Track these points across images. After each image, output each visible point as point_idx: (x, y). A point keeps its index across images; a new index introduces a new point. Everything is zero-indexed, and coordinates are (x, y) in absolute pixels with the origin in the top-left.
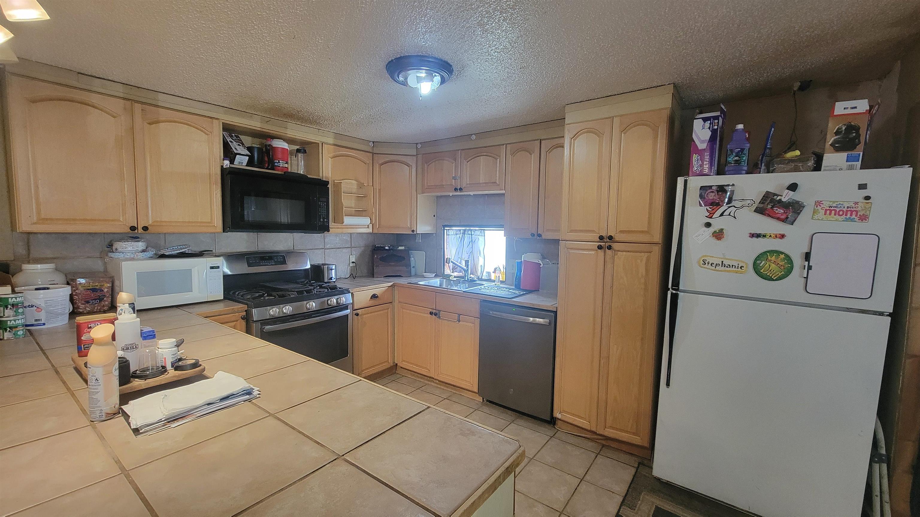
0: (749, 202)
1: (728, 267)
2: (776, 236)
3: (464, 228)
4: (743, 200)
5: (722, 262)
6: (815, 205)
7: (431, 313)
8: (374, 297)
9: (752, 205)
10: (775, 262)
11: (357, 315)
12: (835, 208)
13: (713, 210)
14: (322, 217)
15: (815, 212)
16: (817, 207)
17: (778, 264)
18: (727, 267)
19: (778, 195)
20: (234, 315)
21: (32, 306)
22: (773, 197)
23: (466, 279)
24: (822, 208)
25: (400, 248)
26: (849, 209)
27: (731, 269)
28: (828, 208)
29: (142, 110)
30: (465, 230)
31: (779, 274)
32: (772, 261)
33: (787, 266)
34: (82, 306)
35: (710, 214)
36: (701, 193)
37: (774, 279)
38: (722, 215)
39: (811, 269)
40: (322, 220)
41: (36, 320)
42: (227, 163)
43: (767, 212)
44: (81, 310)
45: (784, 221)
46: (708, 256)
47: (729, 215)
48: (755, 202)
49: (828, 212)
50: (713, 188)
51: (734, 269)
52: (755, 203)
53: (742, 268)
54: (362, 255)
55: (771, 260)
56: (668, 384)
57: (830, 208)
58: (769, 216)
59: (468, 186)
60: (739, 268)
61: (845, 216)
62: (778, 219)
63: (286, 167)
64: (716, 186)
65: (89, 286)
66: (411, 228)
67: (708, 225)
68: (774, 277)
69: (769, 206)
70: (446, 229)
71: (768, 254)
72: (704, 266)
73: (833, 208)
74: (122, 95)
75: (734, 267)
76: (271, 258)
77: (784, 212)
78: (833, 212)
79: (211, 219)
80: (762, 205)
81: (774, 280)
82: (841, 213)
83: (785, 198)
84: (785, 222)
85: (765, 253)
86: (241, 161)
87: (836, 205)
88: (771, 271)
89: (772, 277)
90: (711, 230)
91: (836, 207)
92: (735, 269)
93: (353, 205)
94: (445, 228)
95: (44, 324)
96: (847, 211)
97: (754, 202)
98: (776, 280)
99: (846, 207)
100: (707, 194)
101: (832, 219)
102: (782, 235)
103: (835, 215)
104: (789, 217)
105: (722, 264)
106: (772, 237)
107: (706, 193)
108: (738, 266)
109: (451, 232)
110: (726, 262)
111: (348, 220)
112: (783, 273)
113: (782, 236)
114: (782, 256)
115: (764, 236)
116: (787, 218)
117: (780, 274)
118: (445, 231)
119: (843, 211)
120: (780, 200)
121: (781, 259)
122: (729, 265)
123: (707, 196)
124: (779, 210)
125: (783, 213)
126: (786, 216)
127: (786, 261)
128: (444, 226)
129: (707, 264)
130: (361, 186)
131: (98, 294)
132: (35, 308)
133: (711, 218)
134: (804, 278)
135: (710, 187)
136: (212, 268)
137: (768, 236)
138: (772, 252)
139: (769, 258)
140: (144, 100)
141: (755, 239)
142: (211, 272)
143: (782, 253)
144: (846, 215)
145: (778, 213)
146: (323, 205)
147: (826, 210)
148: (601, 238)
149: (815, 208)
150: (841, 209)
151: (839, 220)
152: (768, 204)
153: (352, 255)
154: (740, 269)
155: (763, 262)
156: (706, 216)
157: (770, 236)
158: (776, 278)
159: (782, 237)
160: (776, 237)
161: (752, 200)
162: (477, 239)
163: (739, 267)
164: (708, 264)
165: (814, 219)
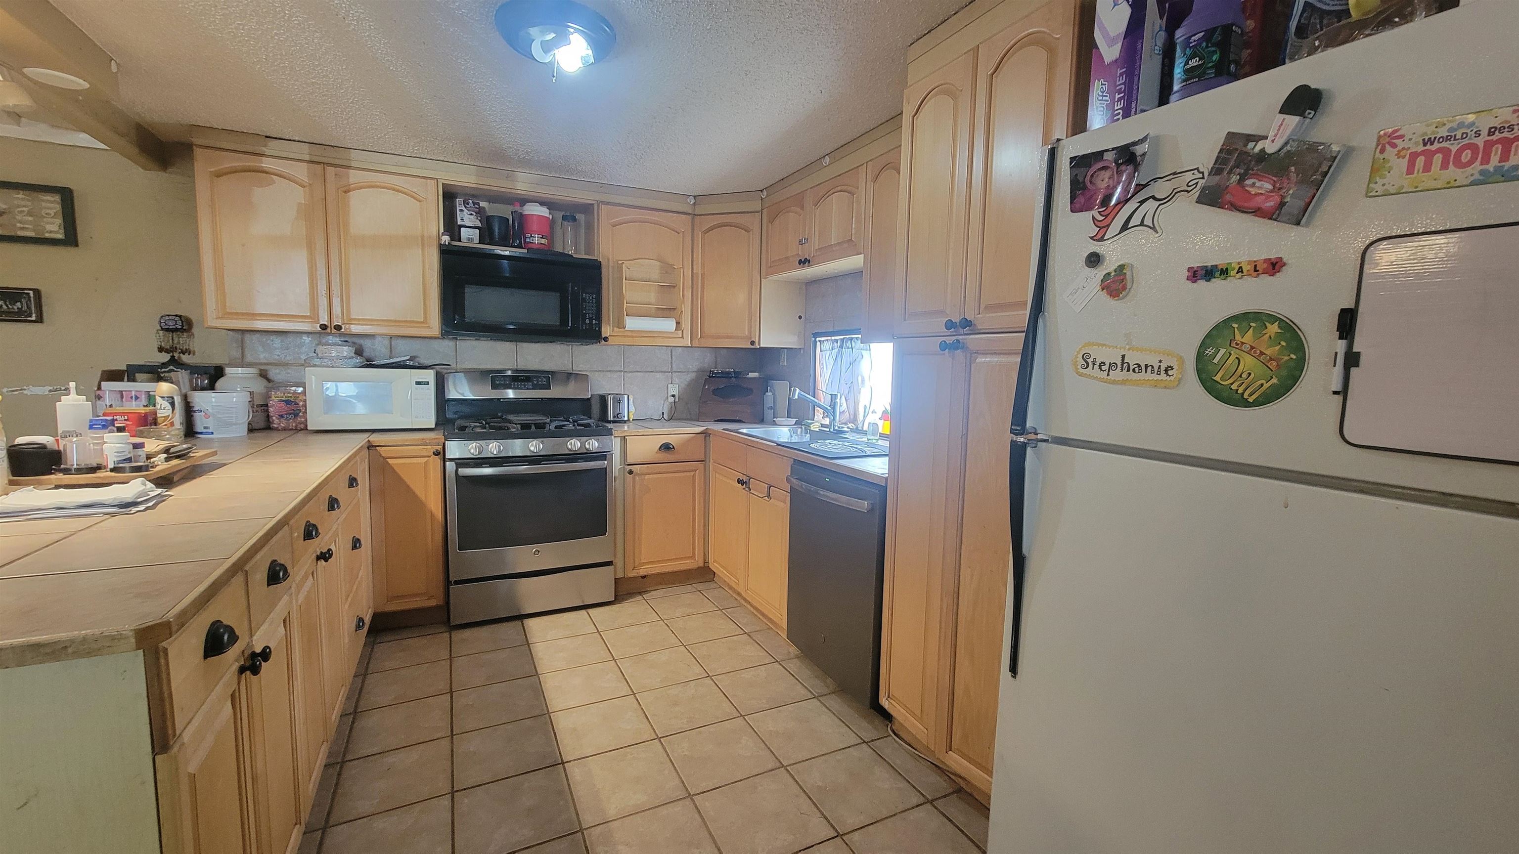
0: (1189, 176)
1: (1137, 370)
2: (1256, 266)
3: (842, 337)
4: (1174, 174)
5: (1123, 357)
6: (1378, 145)
7: (739, 481)
8: (666, 447)
9: (1197, 183)
10: (1252, 348)
11: (631, 472)
12: (1444, 144)
13: (1106, 216)
14: (588, 317)
15: (1378, 170)
16: (1382, 151)
17: (1262, 353)
18: (1134, 370)
19: (1257, 138)
20: (423, 447)
21: (201, 411)
22: (1244, 149)
23: (832, 430)
24: (1399, 151)
25: (751, 375)
26: (1497, 136)
27: (1142, 376)
28: (1421, 148)
29: (336, 175)
30: (842, 340)
31: (1262, 385)
32: (1247, 347)
33: (1286, 358)
34: (276, 421)
35: (1101, 228)
36: (1076, 175)
37: (1251, 400)
38: (1125, 227)
39: (1357, 366)
40: (587, 321)
41: (205, 428)
42: (446, 239)
43: (1228, 197)
44: (275, 426)
45: (1271, 215)
46: (1093, 344)
47: (1142, 224)
48: (1203, 173)
49: (1420, 161)
50: (1106, 156)
51: (1149, 376)
52: (1203, 178)
53: (1170, 373)
54: (691, 385)
55: (1243, 343)
56: (1014, 669)
57: (1428, 147)
58: (1235, 207)
59: (818, 253)
60: (1163, 372)
61: (1482, 164)
62: (1258, 212)
63: (541, 244)
64: (1113, 149)
65: (283, 397)
66: (751, 338)
67: (1094, 260)
68: (1250, 395)
69: (1235, 178)
70: (820, 341)
71: (1236, 326)
72: (1085, 371)
73: (1436, 146)
74: (307, 158)
75: (1149, 369)
76: (528, 379)
77: (1274, 186)
78: (1438, 158)
79: (425, 317)
80: (1217, 178)
81: (1247, 404)
82: (1466, 156)
83: (1273, 141)
84: (1275, 220)
85: (1227, 323)
86: (469, 236)
87: (1449, 131)
88: (1241, 376)
89: (1246, 396)
90: (1099, 273)
91: (1448, 139)
92: (1155, 377)
93: (653, 300)
94: (817, 339)
95: (212, 433)
96: (1489, 145)
97: (1201, 175)
98: (1257, 403)
99: (1485, 132)
100: (1092, 176)
101: (1434, 184)
102: (1272, 263)
103: (1444, 166)
104: (1288, 199)
105: (1123, 363)
106: (1245, 271)
107: (1089, 174)
108: (1160, 366)
109: (827, 346)
110: (1131, 360)
111: (632, 323)
112: (1275, 381)
113: (1275, 266)
114: (1273, 329)
115: (1224, 272)
116: (1282, 204)
117: (1266, 386)
118: (818, 344)
119: (1473, 148)
120: (1263, 150)
121: (1270, 337)
122: (1139, 366)
123: (1091, 182)
124: (1258, 184)
125: (1271, 191)
126: (1279, 200)
127: (1283, 343)
128: (816, 335)
129: (1091, 366)
130: (667, 268)
131: (292, 407)
132: (203, 414)
133: (1102, 239)
134: (1335, 393)
135: (1099, 155)
136: (418, 383)
137: (1234, 269)
138: (1245, 318)
139: (1238, 337)
140: (337, 162)
141: (1202, 283)
142: (417, 389)
143: (1273, 318)
144: (1486, 160)
145: (1257, 195)
146: (591, 298)
147: (1414, 156)
148: (950, 325)
149: (1378, 154)
150: (1466, 141)
151: (1457, 183)
152: (1230, 173)
153: (672, 383)
154: (1163, 376)
155: (1222, 351)
156: (1091, 238)
157: (1240, 270)
158: (1254, 397)
159: (1271, 267)
160: (1256, 270)
161: (1197, 169)
162: (860, 356)
163: (1163, 368)
164: (1094, 364)
165: (1373, 194)
